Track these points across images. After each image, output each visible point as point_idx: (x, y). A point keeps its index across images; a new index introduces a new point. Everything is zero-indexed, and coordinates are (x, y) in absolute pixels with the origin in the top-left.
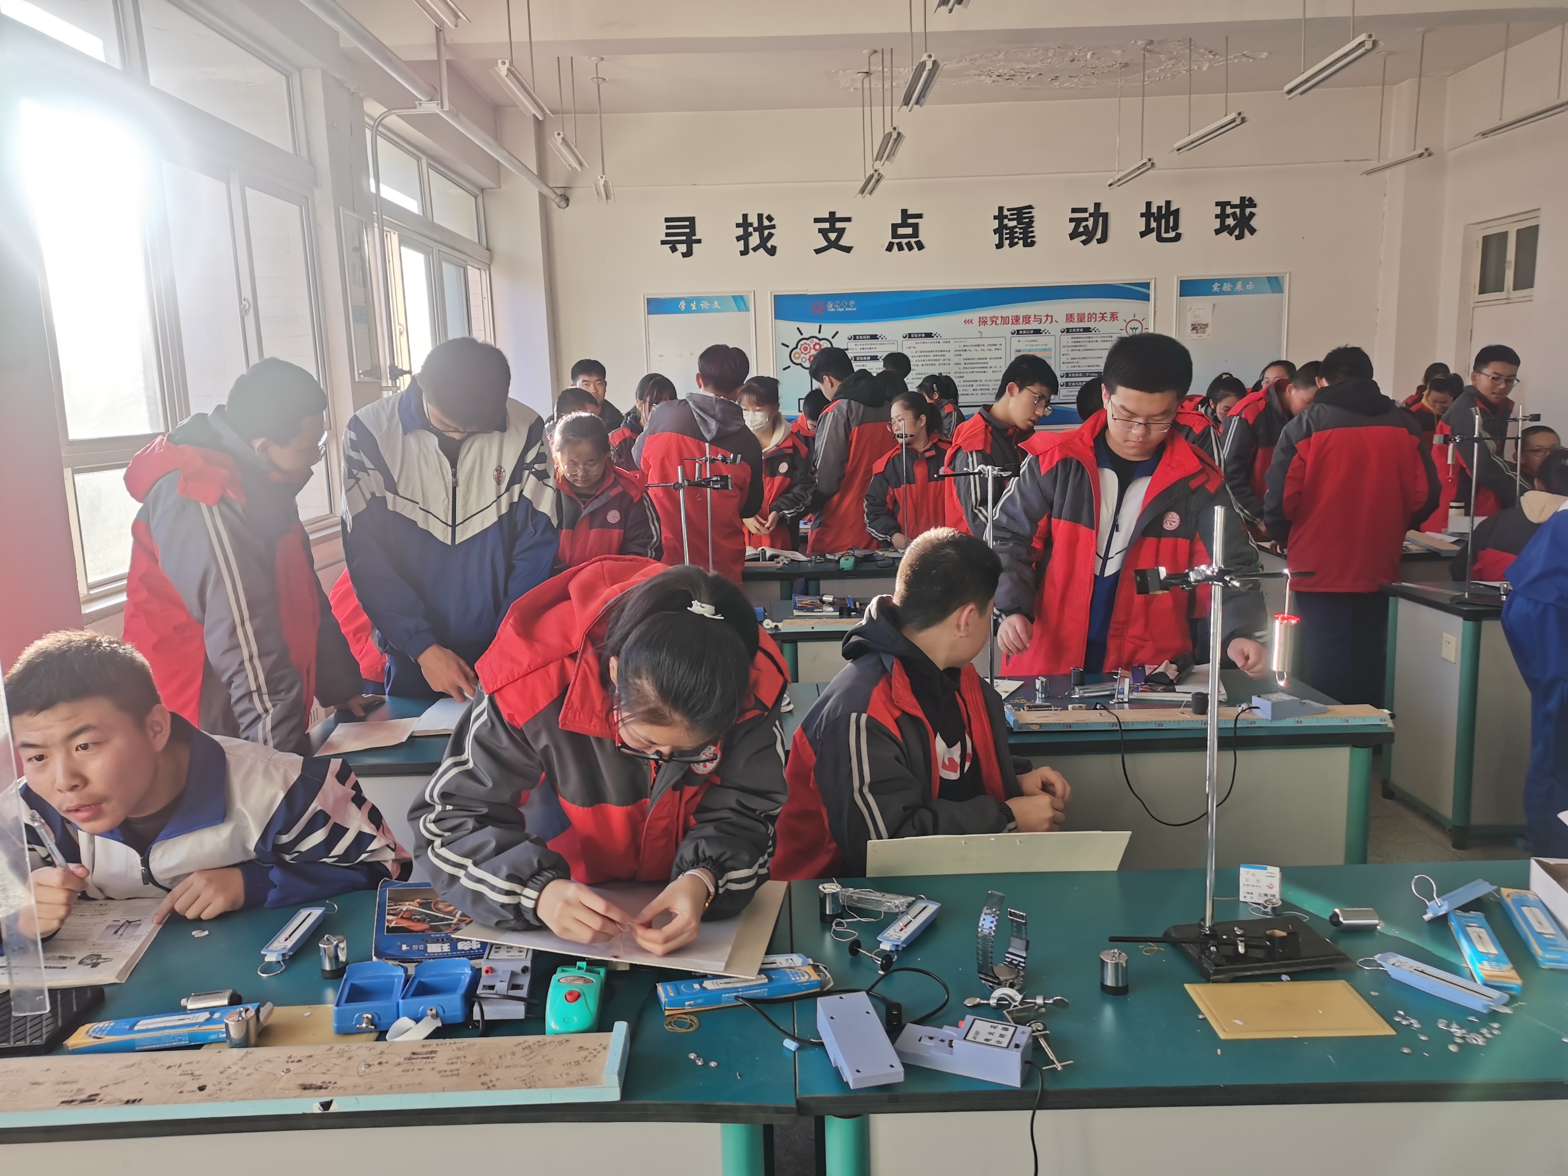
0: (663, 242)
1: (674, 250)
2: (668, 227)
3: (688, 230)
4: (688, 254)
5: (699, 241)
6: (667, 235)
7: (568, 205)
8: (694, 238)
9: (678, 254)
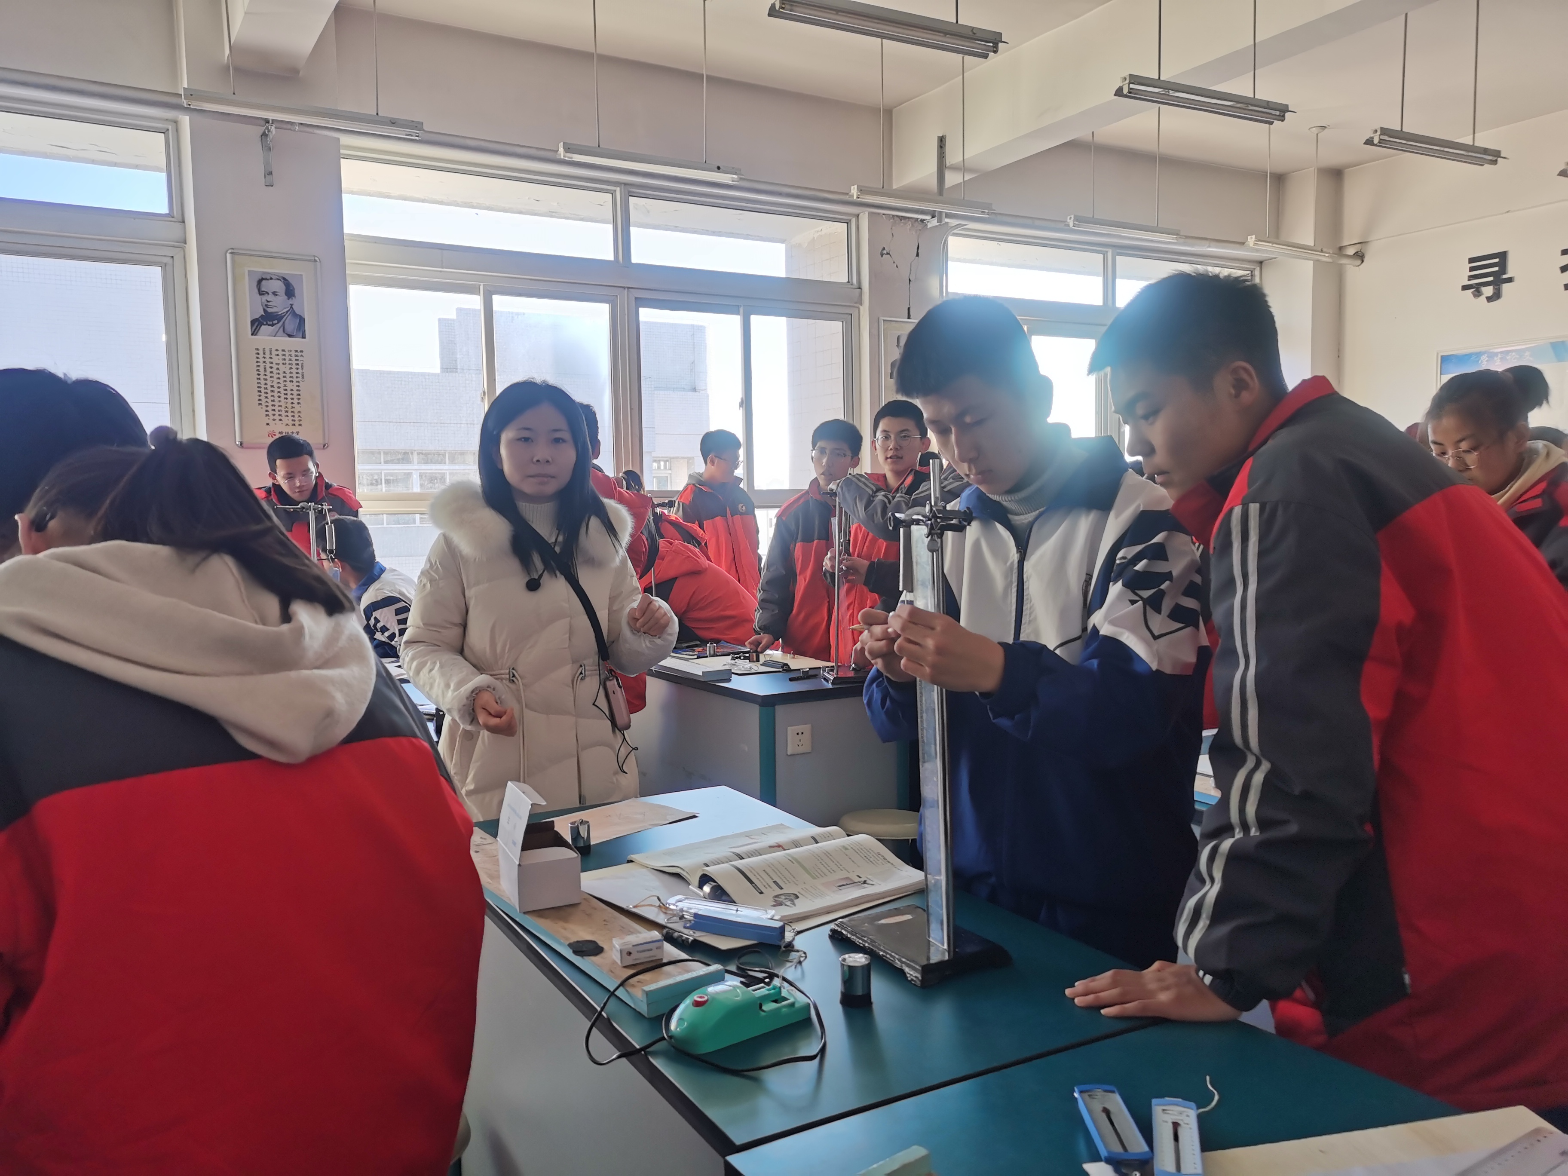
0: (1465, 288)
1: (1478, 293)
2: (1472, 269)
3: (1496, 269)
4: (1496, 296)
5: (1510, 280)
6: (1471, 278)
7: (1363, 261)
8: (1504, 276)
9: (1483, 299)
